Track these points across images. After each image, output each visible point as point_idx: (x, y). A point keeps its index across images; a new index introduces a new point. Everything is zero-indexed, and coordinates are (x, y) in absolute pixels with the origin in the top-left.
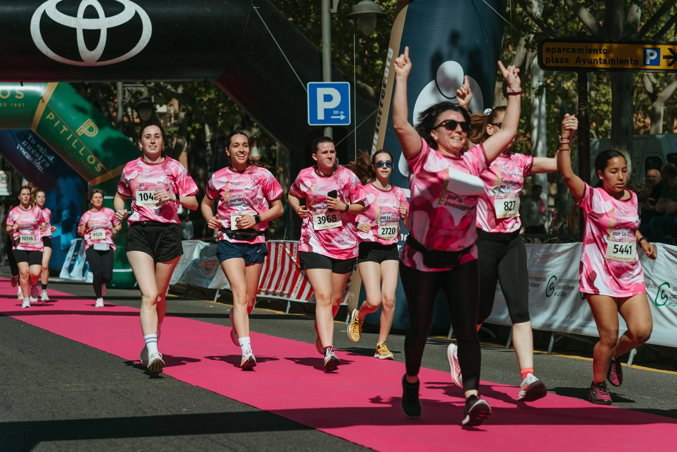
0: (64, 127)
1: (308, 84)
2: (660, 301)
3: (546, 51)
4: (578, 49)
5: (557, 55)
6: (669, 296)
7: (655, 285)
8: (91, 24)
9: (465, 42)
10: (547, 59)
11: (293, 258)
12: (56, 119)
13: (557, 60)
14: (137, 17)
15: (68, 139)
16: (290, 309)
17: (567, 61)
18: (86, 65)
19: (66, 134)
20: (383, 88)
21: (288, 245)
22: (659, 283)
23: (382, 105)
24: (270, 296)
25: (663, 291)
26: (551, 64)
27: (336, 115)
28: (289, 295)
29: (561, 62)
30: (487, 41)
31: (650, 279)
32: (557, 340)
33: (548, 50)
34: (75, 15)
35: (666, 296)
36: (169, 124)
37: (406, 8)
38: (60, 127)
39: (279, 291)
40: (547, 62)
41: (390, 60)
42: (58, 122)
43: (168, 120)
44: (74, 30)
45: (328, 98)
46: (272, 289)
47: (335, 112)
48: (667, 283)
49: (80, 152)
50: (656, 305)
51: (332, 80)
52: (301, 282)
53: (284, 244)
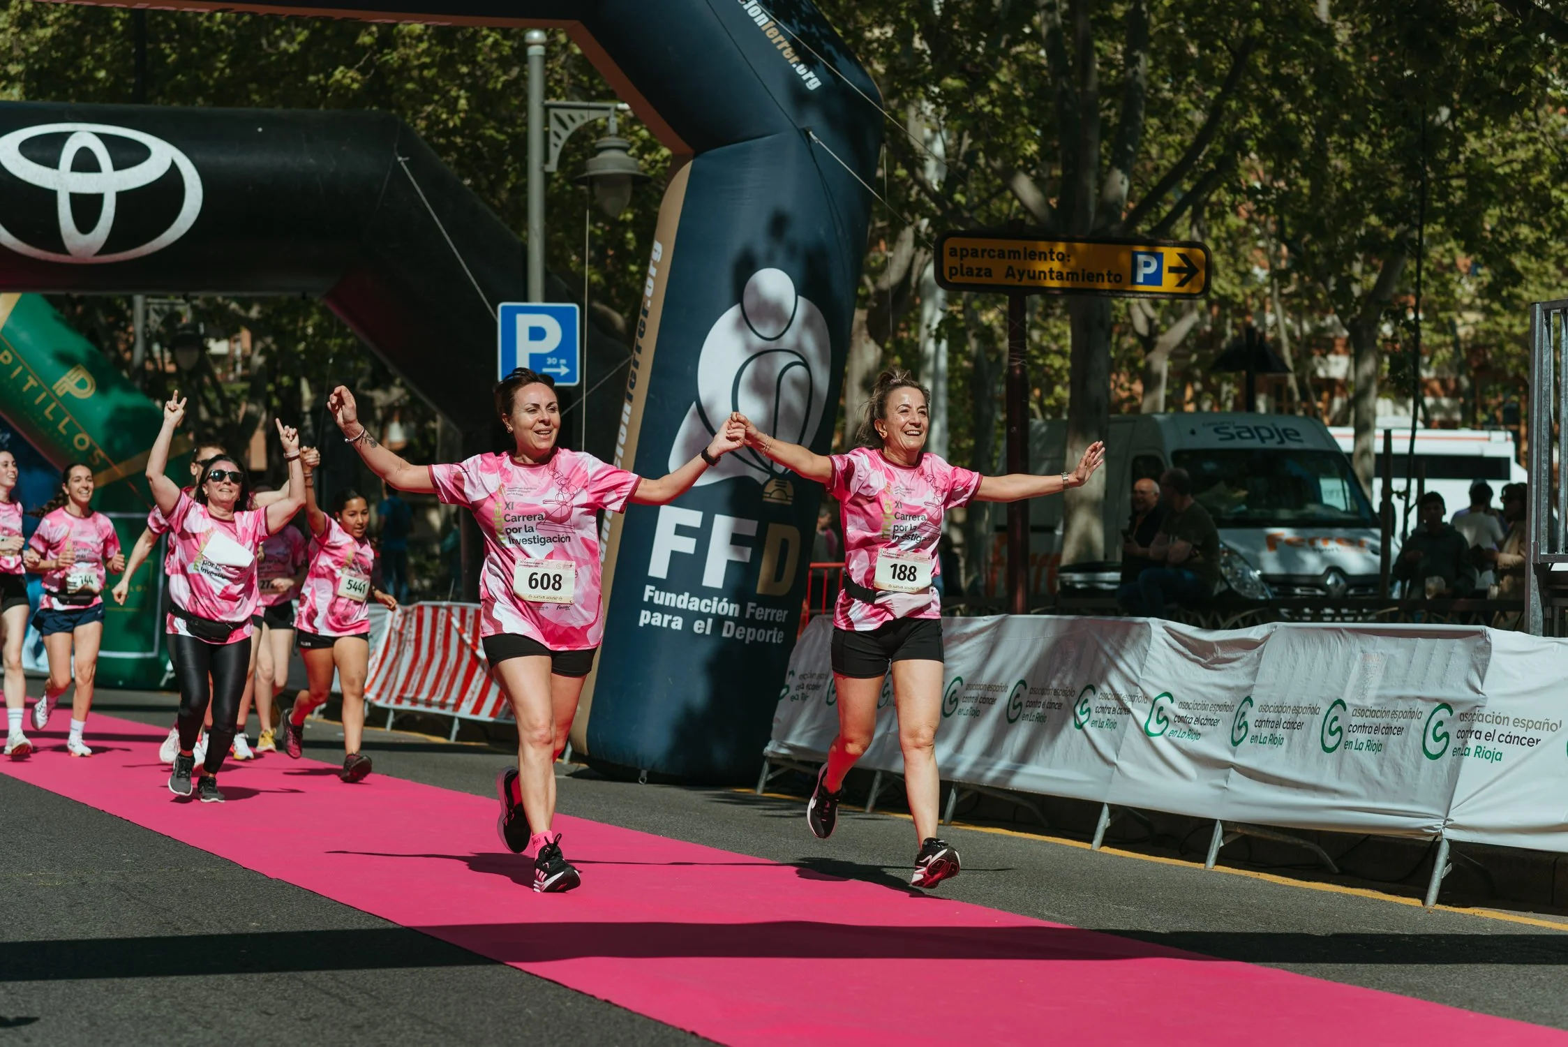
0: (30, 378)
1: (500, 306)
2: (1153, 728)
3: (951, 254)
4: (1010, 252)
5: (970, 262)
6: (1172, 717)
7: (1146, 696)
8: (86, 183)
9: (799, 232)
10: (951, 268)
11: (465, 636)
12: (16, 362)
13: (970, 272)
14: (174, 172)
15: (38, 401)
16: (458, 733)
17: (989, 273)
18: (75, 261)
19: (35, 392)
20: (641, 317)
21: (456, 612)
22: (1154, 694)
23: (639, 349)
24: (421, 708)
25: (1161, 709)
26: (957, 279)
27: (551, 366)
28: (457, 706)
29: (978, 275)
30: (840, 233)
31: (1137, 685)
32: (961, 799)
33: (953, 252)
34: (53, 164)
35: (1166, 718)
36: (231, 377)
37: (688, 166)
38: (22, 379)
39: (437, 698)
40: (951, 275)
41: (655, 264)
42: (19, 369)
43: (230, 368)
44: (52, 195)
45: (537, 334)
46: (423, 696)
47: (550, 361)
48: (1168, 694)
49: (61, 427)
50: (1146, 734)
51: (547, 299)
52: (481, 682)
53: (449, 609)
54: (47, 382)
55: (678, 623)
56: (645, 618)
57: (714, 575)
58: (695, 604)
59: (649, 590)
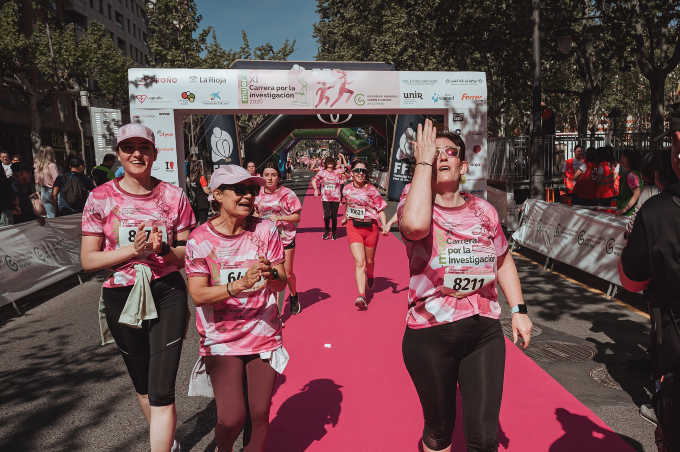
18: (333, 124)
41: (395, 126)
54: (348, 137)
55: (398, 179)
56: (394, 178)
57: (403, 172)
58: (401, 176)
59: (394, 175)
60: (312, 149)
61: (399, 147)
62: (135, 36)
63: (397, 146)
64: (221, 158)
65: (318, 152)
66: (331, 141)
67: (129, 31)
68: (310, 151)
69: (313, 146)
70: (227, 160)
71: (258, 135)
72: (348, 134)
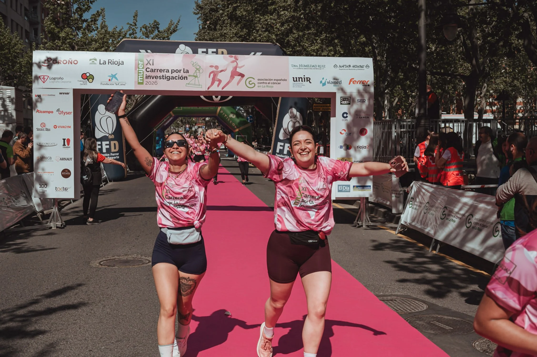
13: (317, 109)
15: (226, 119)
18: (216, 102)
33: (314, 106)
40: (314, 109)
41: (278, 108)
42: (224, 113)
49: (230, 121)
54: (228, 116)
57: (285, 152)
60: (187, 126)
61: (282, 126)
62: (16, 11)
63: (280, 125)
64: (104, 135)
65: (193, 129)
66: (207, 119)
67: (11, 6)
68: (185, 128)
69: (189, 123)
70: (110, 137)
71: (140, 112)
72: (228, 112)
